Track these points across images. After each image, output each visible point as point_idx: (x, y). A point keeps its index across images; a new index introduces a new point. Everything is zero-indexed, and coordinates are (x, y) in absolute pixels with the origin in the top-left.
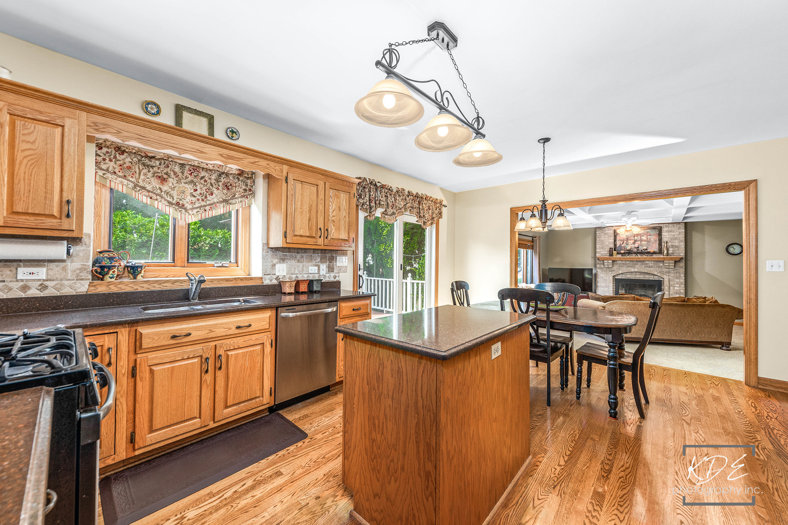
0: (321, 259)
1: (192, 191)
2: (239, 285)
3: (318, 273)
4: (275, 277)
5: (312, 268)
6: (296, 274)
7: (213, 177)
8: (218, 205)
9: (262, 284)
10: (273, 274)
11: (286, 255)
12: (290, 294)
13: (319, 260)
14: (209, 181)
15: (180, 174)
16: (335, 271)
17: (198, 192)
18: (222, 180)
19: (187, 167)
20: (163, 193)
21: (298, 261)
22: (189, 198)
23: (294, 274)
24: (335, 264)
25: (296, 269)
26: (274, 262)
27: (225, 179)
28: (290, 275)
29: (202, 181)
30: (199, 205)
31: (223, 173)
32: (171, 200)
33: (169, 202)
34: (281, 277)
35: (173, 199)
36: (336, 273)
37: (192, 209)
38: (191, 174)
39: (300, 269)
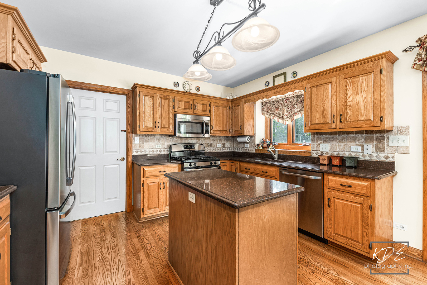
0: (365, 140)
1: (287, 110)
2: (298, 155)
3: (362, 152)
4: (319, 152)
5: (354, 147)
6: (338, 151)
7: (295, 100)
8: (297, 113)
9: (310, 156)
10: (318, 151)
11: (328, 138)
12: (324, 165)
13: (363, 140)
14: (293, 102)
15: (283, 104)
16: (387, 151)
17: (289, 109)
18: (299, 99)
19: (284, 100)
20: (277, 114)
21: (340, 142)
22: (286, 113)
23: (336, 151)
24: (386, 144)
25: (338, 148)
26: (319, 143)
27: (300, 98)
28: (331, 152)
29: (291, 104)
30: (290, 115)
31: (299, 96)
32: (280, 116)
33: (280, 117)
34: (324, 153)
35: (281, 115)
36: (387, 153)
37: (287, 118)
38: (286, 102)
39: (342, 147)
